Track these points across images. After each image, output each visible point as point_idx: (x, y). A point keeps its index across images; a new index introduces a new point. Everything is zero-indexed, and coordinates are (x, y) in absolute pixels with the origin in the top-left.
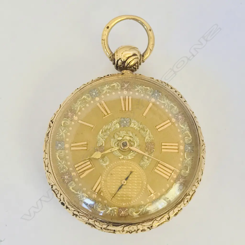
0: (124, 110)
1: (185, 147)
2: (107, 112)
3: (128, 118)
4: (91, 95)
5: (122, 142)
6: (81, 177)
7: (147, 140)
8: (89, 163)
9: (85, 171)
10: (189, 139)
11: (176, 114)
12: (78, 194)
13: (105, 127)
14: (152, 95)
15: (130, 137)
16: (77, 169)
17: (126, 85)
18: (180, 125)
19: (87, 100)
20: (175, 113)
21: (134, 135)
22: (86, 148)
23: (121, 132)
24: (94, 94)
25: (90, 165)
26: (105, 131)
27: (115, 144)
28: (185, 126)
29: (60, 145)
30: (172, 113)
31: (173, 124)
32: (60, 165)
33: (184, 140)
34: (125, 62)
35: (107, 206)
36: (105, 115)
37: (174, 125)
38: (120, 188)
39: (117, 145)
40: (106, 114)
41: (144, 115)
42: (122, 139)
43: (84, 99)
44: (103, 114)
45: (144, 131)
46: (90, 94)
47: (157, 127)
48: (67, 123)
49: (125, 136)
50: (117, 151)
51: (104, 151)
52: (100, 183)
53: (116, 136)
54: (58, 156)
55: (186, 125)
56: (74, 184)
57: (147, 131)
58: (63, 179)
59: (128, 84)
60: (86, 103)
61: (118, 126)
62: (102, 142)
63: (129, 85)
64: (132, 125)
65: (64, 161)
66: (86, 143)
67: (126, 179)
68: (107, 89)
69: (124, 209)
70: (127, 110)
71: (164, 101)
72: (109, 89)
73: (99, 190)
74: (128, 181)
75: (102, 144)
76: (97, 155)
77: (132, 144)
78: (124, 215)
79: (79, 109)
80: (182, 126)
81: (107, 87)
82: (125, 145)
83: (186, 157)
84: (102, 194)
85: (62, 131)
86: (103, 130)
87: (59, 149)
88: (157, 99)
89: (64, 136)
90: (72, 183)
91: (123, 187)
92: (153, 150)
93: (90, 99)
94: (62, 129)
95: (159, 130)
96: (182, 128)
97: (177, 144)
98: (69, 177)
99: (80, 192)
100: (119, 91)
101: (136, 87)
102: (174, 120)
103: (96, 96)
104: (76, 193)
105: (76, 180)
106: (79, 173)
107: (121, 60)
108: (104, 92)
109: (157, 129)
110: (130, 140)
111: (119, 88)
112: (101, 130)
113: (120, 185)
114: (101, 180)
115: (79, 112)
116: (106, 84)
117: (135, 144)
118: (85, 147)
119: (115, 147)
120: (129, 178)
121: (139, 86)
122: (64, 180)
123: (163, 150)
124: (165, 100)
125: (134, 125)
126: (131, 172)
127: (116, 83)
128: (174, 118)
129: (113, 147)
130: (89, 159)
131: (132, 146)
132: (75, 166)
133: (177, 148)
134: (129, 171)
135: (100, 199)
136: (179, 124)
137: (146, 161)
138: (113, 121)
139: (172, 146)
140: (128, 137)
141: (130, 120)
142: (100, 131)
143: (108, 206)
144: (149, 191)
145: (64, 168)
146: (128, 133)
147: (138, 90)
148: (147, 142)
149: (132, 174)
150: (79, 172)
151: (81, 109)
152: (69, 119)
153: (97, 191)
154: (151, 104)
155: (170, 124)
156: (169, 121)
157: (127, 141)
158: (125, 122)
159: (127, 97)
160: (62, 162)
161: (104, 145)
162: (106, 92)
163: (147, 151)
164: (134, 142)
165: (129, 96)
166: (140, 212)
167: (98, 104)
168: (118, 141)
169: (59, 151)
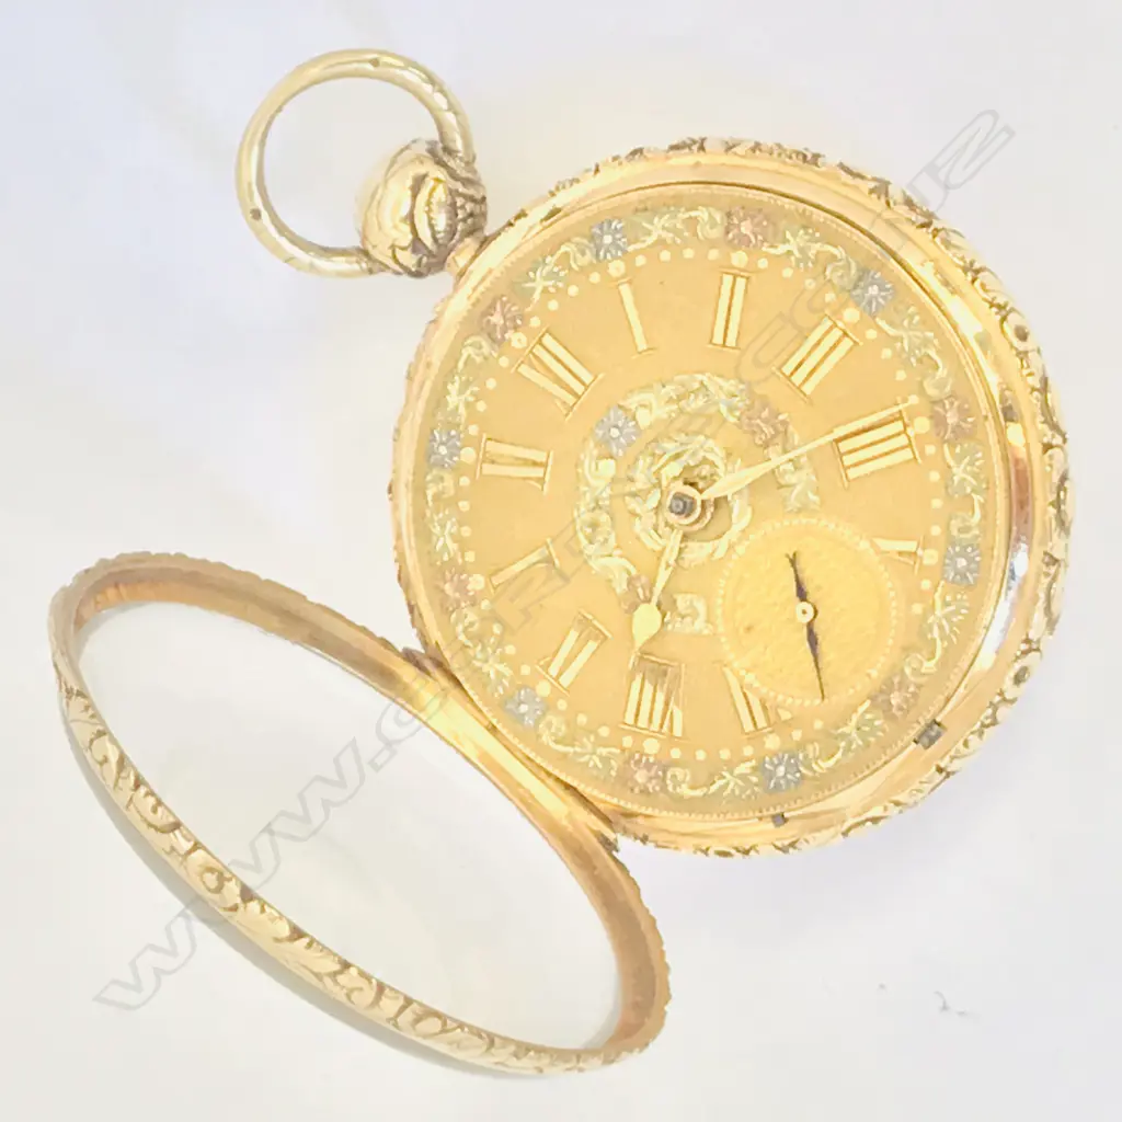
0: (570, 399)
1: (856, 302)
2: (535, 464)
3: (609, 409)
4: (442, 465)
6: (678, 732)
7: (730, 412)
10: (841, 267)
11: (727, 233)
12: (724, 788)
13: (583, 514)
14: (597, 255)
15: (677, 456)
16: (643, 722)
17: (497, 319)
18: (772, 251)
19: (443, 493)
20: (716, 233)
21: (681, 436)
23: (636, 474)
24: (443, 450)
26: (594, 525)
27: (656, 531)
28: (788, 241)
29: (524, 708)
30: (712, 244)
31: (747, 274)
32: (587, 762)
33: (832, 285)
34: (417, 239)
35: (833, 731)
36: (541, 480)
37: (759, 271)
38: (813, 640)
39: (667, 531)
40: (538, 472)
41: (642, 345)
42: (661, 494)
43: (437, 497)
44: (532, 483)
45: (695, 393)
46: (435, 465)
47: (718, 339)
48: (471, 624)
49: (660, 469)
51: (651, 584)
52: (745, 690)
53: (636, 505)
54: (556, 742)
55: (788, 235)
56: (679, 772)
58: (637, 790)
59: (499, 310)
60: (453, 502)
61: (608, 468)
62: (615, 567)
63: (503, 303)
64: (644, 418)
65: (585, 740)
67: (802, 594)
68: (461, 392)
69: (887, 687)
70: (579, 388)
71: (649, 233)
72: (465, 385)
73: (764, 708)
74: (809, 597)
75: (629, 572)
76: (646, 621)
77: (706, 470)
78: (906, 700)
79: (453, 546)
80: (781, 249)
81: (453, 388)
83: (892, 331)
84: (785, 715)
85: (485, 661)
86: (584, 532)
87: (537, 723)
88: (623, 250)
89: (508, 672)
90: (674, 776)
91: (818, 628)
92: (781, 424)
93: (449, 482)
94: (480, 656)
95: (732, 341)
96: (789, 253)
97: (827, 323)
98: (647, 767)
99: (723, 777)
100: (500, 356)
101: (528, 288)
102: (739, 258)
103: (455, 451)
104: (713, 788)
105: (676, 754)
106: (661, 726)
107: (403, 249)
109: (724, 345)
110: (687, 468)
111: (486, 349)
112: (581, 536)
113: (805, 631)
114: (738, 678)
115: (463, 553)
116: (445, 384)
117: (713, 464)
119: (669, 539)
120: (804, 585)
121: (531, 274)
122: (644, 791)
123: (808, 388)
124: (649, 226)
125: (651, 410)
126: (793, 562)
127: (465, 347)
128: (736, 249)
129: (664, 548)
132: (627, 721)
133: (836, 334)
135: (797, 735)
136: (766, 256)
137: (790, 479)
138: (580, 470)
139: (818, 343)
140: (673, 464)
141: (620, 407)
142: (578, 543)
143: (837, 728)
144: (900, 553)
145: (605, 760)
146: (660, 452)
147: (545, 290)
148: (739, 417)
149: (799, 565)
150: (655, 726)
151: (457, 538)
152: (463, 605)
153: (762, 723)
154: (625, 290)
155: (741, 282)
156: (728, 279)
157: (680, 487)
158: (615, 432)
159: (539, 351)
160: (583, 746)
161: (634, 572)
162: (468, 405)
163: (766, 445)
164: (705, 461)
165: (540, 342)
166: (939, 642)
167: (488, 469)
168: (656, 514)
169: (541, 726)
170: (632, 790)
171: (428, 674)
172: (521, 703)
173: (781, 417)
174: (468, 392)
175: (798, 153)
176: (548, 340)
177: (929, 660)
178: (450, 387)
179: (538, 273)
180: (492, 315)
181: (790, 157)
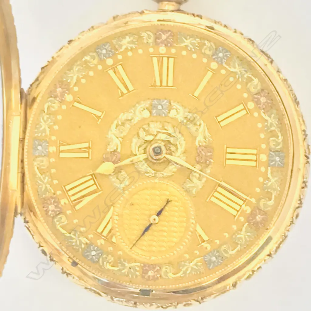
0: (158, 83)
1: (269, 156)
2: (126, 87)
3: (166, 99)
4: (99, 55)
5: (153, 146)
6: (78, 207)
7: (199, 141)
8: (92, 182)
9: (83, 197)
10: (277, 142)
11: (256, 94)
12: (71, 238)
13: (123, 117)
14: (212, 56)
15: (169, 135)
16: (70, 193)
17: (164, 37)
18: (263, 114)
19: (90, 62)
20: (253, 91)
21: (178, 131)
22: (86, 155)
23: (152, 125)
24: (104, 51)
25: (94, 187)
26: (123, 124)
27: (139, 147)
28: (271, 117)
29: (39, 148)
30: (248, 91)
31: (249, 112)
32: (40, 184)
33: (268, 144)
35: (122, 260)
36: (123, 94)
37: (252, 115)
38: (147, 229)
39: (143, 151)
40: (125, 91)
41: (196, 94)
42: (153, 139)
43: (86, 62)
44: (119, 91)
45: (195, 124)
46: (97, 53)
47: (220, 119)
48: (53, 107)
49: (160, 132)
50: (144, 162)
51: (120, 160)
52: (111, 220)
53: (142, 134)
54: (38, 168)
55: (273, 116)
56: (64, 219)
57: (200, 125)
58: (45, 209)
59: (167, 35)
60: (90, 68)
61: (146, 114)
62: (115, 143)
63: (170, 35)
64: (173, 113)
65: (47, 178)
66: (86, 145)
67: (159, 214)
68: (129, 43)
69: (152, 266)
70: (164, 83)
71: (235, 68)
72: (132, 42)
73: (110, 231)
74: (161, 216)
75: (117, 149)
76: (107, 168)
77: (173, 148)
78: (154, 276)
79: (75, 80)
80: (267, 118)
81: (128, 39)
82: (157, 152)
83: (269, 176)
84: (114, 240)
85: (45, 122)
86: (118, 122)
87: (40, 156)
88: (222, 63)
89: (48, 132)
90: (61, 218)
91: (153, 227)
92: (210, 162)
93: (95, 62)
94: (45, 119)
95: (223, 124)
96: (267, 121)
97: (254, 152)
98: (56, 207)
99: (74, 235)
100: (152, 47)
101: (183, 40)
102: (251, 105)
103: (108, 56)
104: (68, 235)
105: (69, 212)
106: (75, 200)
108: (124, 47)
109: (219, 122)
110: (168, 142)
111: (150, 41)
112: (115, 122)
113: (148, 224)
114: (113, 214)
115: (75, 85)
116: (126, 35)
117: (177, 149)
118: (85, 152)
119: (140, 154)
120: (163, 212)
121: (188, 37)
122: (47, 212)
123: (229, 162)
124: (237, 66)
125: (177, 113)
126: (168, 202)
127: (145, 32)
128: (253, 101)
129: (136, 155)
130: (91, 175)
131: (171, 155)
132: (66, 187)
133: (254, 158)
134: (164, 198)
135: (111, 249)
136: (259, 114)
137: (195, 180)
138: (137, 105)
139: (246, 154)
140: (166, 135)
141: (170, 102)
142: (112, 123)
143: (125, 261)
144: (200, 236)
145: (46, 190)
146: (166, 128)
147: (187, 46)
148: (200, 146)
149: (168, 205)
150: (73, 198)
151: (78, 80)
152: (58, 99)
153: (105, 233)
154: (210, 74)
155: (244, 112)
156: (241, 107)
157: (162, 145)
158: (160, 107)
159: (165, 59)
160: (44, 178)
161: (119, 150)
162: (127, 49)
163: (198, 162)
164: (176, 146)
165: (168, 58)
166: (182, 272)
167: (111, 72)
168: (145, 143)
169: (38, 159)
170: (44, 207)
171: (21, 103)
172: (41, 145)
173: (212, 160)
174: (131, 45)
175: (295, 96)
176: (171, 60)
177: (173, 273)
178: (127, 37)
179: (191, 39)
180: (164, 34)
181: (292, 95)
